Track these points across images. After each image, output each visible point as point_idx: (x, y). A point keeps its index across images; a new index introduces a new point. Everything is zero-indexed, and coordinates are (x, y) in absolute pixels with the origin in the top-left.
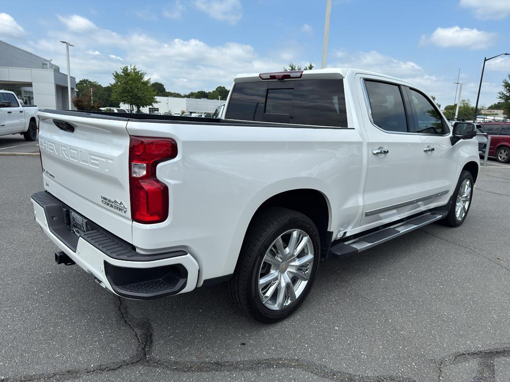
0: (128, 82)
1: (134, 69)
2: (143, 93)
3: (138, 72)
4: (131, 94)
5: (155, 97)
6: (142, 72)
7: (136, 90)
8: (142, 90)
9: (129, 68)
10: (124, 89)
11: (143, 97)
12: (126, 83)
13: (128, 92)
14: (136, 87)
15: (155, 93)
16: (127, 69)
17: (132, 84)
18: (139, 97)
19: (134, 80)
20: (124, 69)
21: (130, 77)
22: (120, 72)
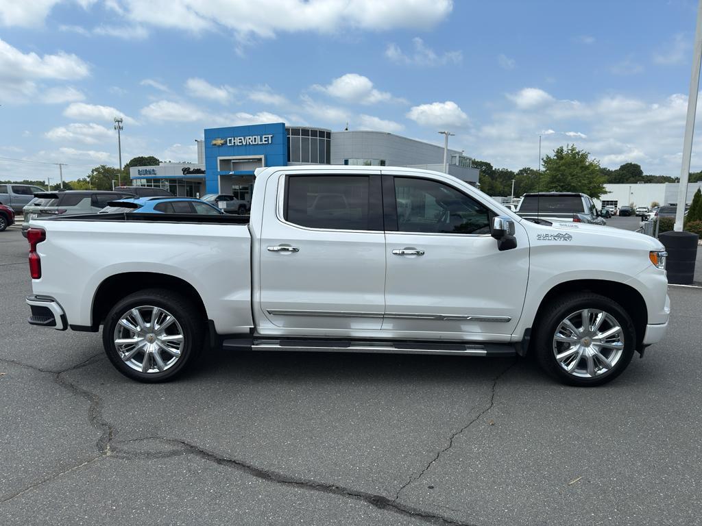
0: (560, 167)
1: (572, 150)
2: (580, 182)
3: (578, 153)
4: (562, 184)
5: (605, 185)
6: (583, 152)
7: (570, 178)
8: (579, 177)
9: (565, 149)
10: (554, 177)
11: (580, 186)
12: (557, 170)
13: (559, 181)
14: (570, 174)
15: (602, 179)
16: (562, 150)
17: (565, 170)
18: (574, 186)
19: (568, 165)
20: (557, 152)
21: (563, 161)
22: (552, 155)
